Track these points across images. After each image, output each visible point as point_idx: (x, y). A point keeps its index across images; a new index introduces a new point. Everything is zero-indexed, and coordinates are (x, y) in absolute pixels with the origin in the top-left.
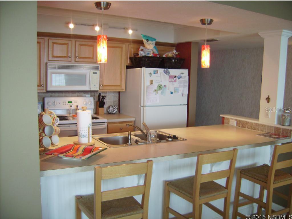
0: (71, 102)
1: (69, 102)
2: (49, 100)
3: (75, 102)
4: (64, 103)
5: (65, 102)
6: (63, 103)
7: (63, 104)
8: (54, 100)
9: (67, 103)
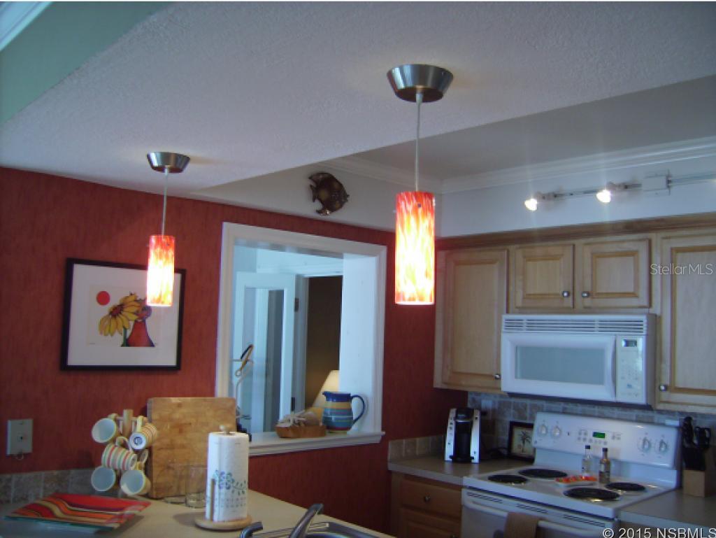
0: (603, 435)
1: (595, 435)
2: (544, 421)
3: (613, 438)
4: (582, 436)
5: (586, 434)
6: (580, 434)
7: (579, 439)
8: (557, 422)
9: (590, 435)
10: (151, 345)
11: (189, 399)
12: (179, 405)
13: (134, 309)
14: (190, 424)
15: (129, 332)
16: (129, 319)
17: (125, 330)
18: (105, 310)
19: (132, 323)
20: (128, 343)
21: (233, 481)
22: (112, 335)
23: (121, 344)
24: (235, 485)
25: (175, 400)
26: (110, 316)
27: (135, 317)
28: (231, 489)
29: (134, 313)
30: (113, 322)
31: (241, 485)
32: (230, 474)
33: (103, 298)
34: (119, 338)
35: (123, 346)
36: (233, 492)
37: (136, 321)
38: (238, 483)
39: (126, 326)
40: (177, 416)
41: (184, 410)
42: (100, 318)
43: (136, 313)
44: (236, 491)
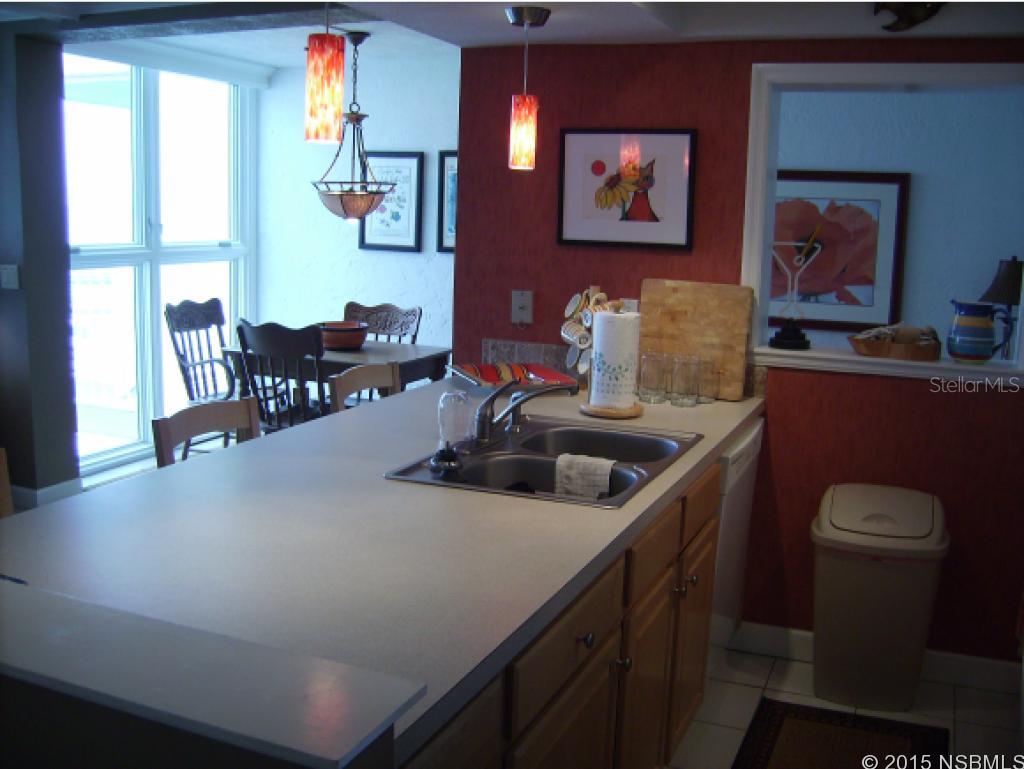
10: (654, 219)
11: (688, 284)
12: (675, 290)
13: (633, 179)
14: (686, 312)
15: (628, 206)
16: (628, 192)
17: (624, 203)
18: (601, 181)
19: (631, 195)
20: (627, 216)
21: (604, 363)
22: (610, 208)
23: (620, 217)
24: (606, 367)
25: (669, 283)
26: (606, 188)
27: (634, 188)
28: (602, 372)
29: (633, 184)
30: (610, 194)
31: (614, 370)
32: (601, 355)
33: (598, 168)
34: (618, 212)
35: (622, 219)
36: (603, 375)
37: (636, 193)
38: (609, 367)
39: (625, 198)
40: (671, 301)
41: (680, 295)
42: (596, 189)
43: (636, 183)
44: (607, 375)
